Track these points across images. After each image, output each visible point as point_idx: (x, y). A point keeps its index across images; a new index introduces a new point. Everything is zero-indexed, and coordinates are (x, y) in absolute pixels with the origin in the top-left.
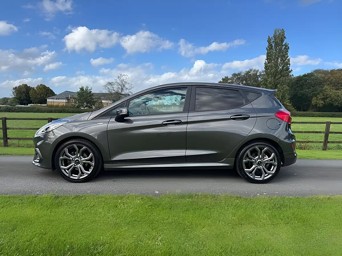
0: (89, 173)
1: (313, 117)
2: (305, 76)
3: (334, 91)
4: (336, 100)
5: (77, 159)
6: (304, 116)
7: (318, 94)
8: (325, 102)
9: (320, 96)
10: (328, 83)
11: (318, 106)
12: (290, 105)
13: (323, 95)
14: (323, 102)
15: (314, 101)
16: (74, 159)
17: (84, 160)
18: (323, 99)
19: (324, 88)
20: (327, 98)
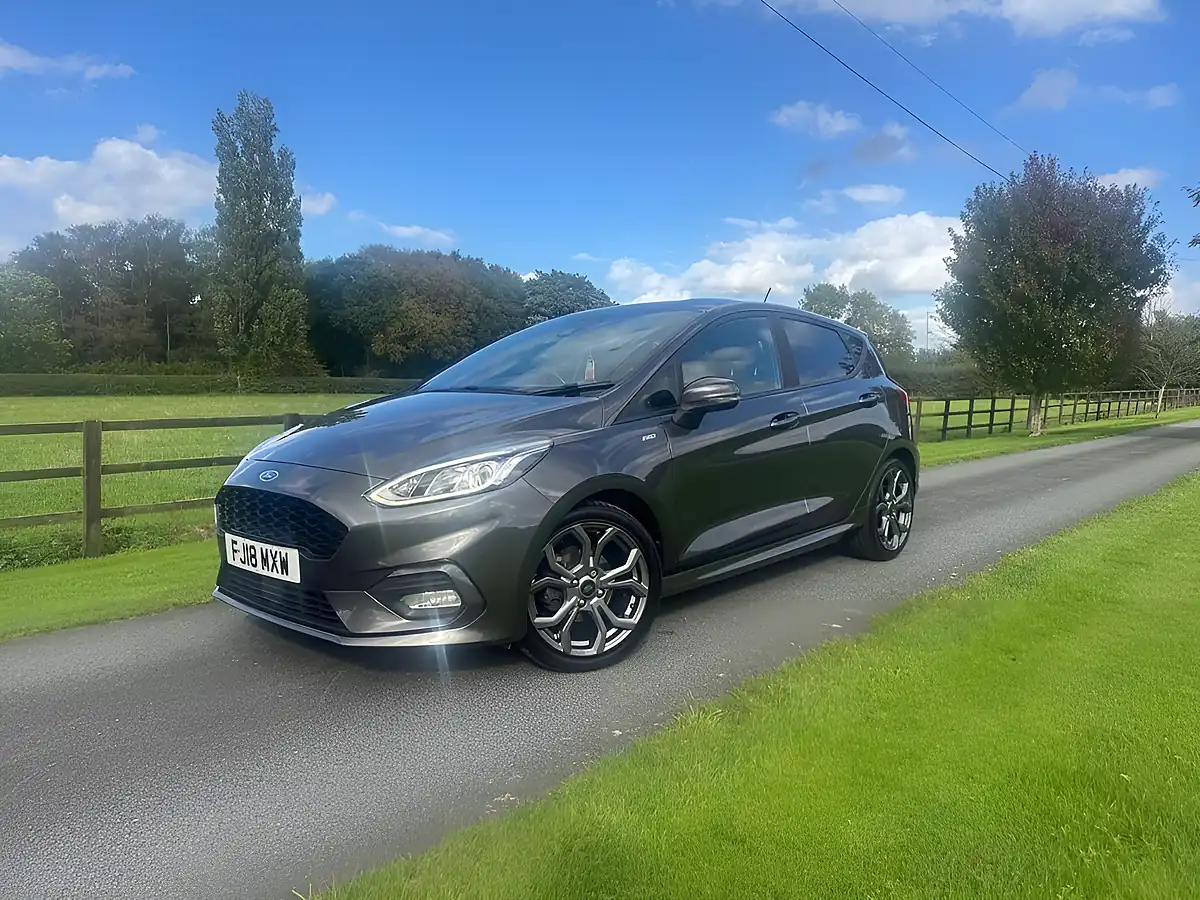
0: (633, 624)
3: (430, 316)
4: (437, 345)
5: (587, 578)
6: (356, 392)
7: (387, 323)
8: (407, 349)
9: (395, 331)
11: (392, 358)
12: (308, 354)
13: (403, 329)
14: (403, 349)
15: (377, 348)
16: (575, 582)
17: (609, 579)
18: (404, 340)
20: (413, 337)
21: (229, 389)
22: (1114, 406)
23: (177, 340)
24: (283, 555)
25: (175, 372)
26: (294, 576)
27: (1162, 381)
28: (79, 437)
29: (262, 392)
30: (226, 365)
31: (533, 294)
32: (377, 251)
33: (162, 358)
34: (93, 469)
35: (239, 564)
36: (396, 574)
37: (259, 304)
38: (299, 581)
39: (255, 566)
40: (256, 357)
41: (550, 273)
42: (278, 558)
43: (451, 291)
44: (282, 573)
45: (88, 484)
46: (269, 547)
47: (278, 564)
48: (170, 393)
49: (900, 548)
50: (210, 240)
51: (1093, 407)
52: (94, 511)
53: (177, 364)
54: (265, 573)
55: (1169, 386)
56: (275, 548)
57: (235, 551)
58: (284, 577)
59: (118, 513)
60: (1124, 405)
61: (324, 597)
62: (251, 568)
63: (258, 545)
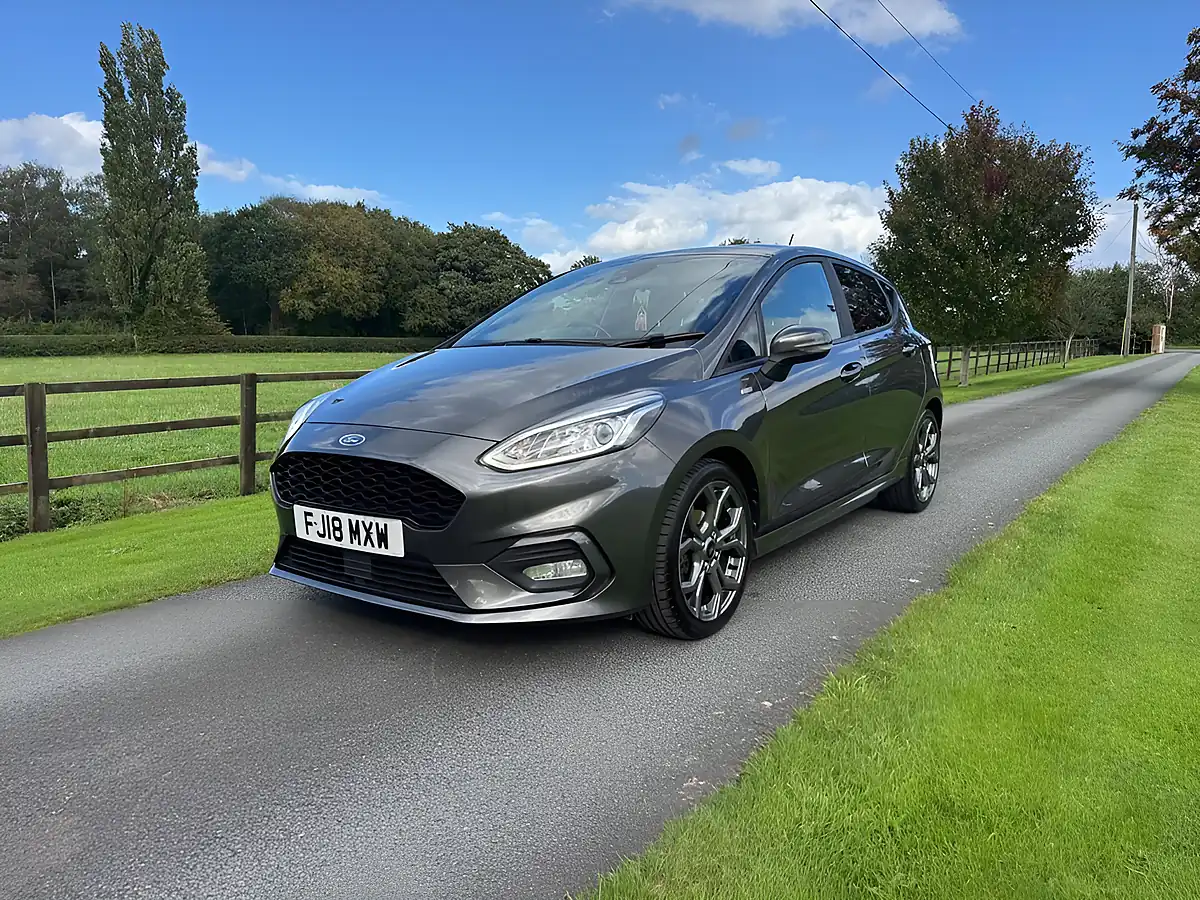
0: (738, 585)
1: (289, 351)
2: (244, 214)
3: (340, 271)
4: (347, 300)
5: (711, 539)
6: (262, 351)
7: (294, 278)
8: (316, 304)
9: (303, 286)
10: (319, 244)
11: (301, 315)
12: (210, 311)
13: (311, 283)
14: (312, 305)
15: (286, 302)
16: (703, 544)
17: (723, 540)
18: (312, 296)
19: (310, 261)
20: (322, 291)
21: (125, 349)
22: (1022, 356)
23: (63, 296)
24: (381, 526)
25: (64, 332)
26: (396, 548)
27: (1069, 333)
28: (20, 400)
29: (163, 352)
30: (121, 325)
31: (446, 249)
32: (280, 203)
33: (48, 317)
34: (37, 437)
35: (314, 538)
36: (519, 544)
37: (151, 260)
38: (401, 554)
39: (339, 539)
40: (154, 315)
41: (463, 225)
42: (374, 530)
43: (359, 244)
44: (380, 546)
45: (32, 452)
46: (361, 518)
47: (374, 537)
48: (61, 354)
49: (930, 498)
50: (95, 189)
51: (1004, 359)
52: (41, 483)
53: (66, 322)
54: (355, 547)
55: (1077, 337)
56: (368, 520)
57: (308, 524)
58: (382, 551)
59: (68, 483)
60: (1030, 355)
61: (435, 571)
62: (333, 542)
63: (344, 517)
